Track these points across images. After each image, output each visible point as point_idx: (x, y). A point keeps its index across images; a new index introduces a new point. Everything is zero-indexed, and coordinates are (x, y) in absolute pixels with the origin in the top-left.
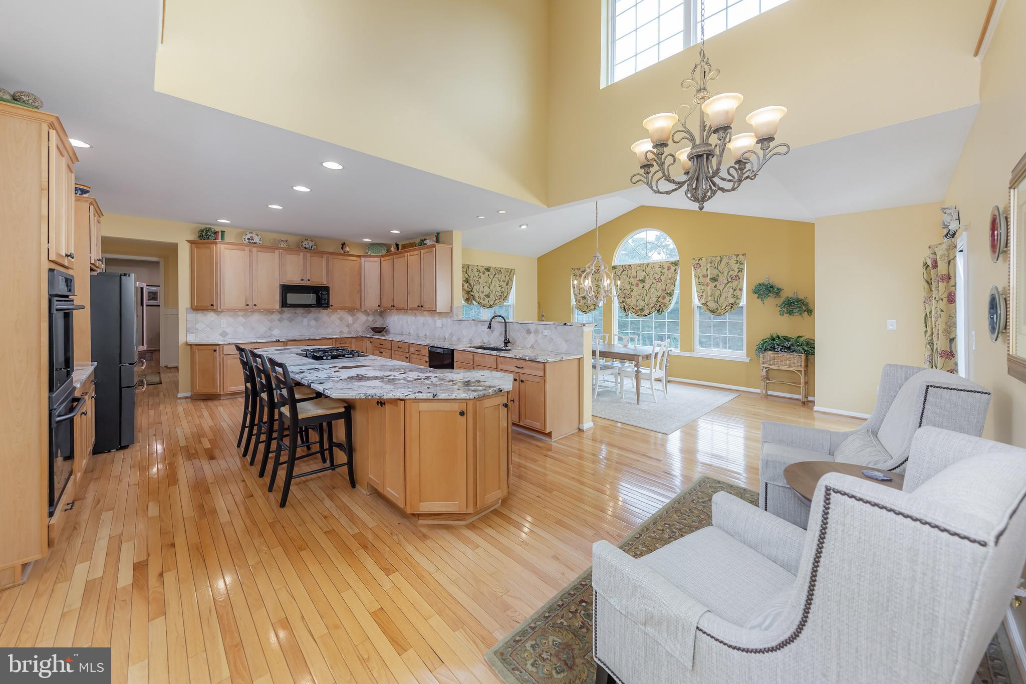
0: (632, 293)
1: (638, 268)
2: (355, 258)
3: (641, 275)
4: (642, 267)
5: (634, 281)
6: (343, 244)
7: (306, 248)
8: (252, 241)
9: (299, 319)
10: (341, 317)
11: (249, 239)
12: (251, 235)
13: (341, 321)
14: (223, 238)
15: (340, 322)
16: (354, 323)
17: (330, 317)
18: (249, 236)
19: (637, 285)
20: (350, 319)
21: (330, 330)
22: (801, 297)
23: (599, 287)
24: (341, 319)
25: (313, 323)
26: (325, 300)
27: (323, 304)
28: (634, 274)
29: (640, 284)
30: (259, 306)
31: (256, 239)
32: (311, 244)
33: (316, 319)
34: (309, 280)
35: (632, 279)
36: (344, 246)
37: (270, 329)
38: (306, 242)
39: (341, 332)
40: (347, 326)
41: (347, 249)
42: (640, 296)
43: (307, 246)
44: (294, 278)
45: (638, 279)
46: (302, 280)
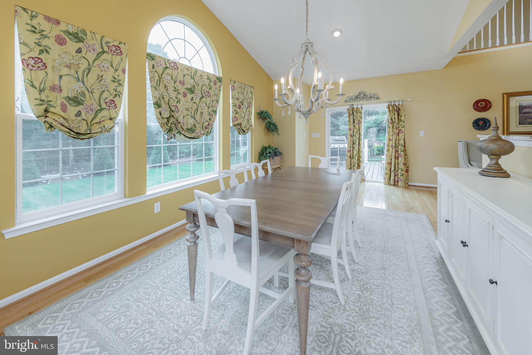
0: (178, 105)
1: (186, 72)
3: (189, 82)
4: (190, 72)
5: (182, 89)
19: (185, 95)
22: (276, 124)
23: (120, 85)
28: (180, 77)
29: (188, 95)
35: (178, 83)
42: (188, 110)
45: (186, 86)
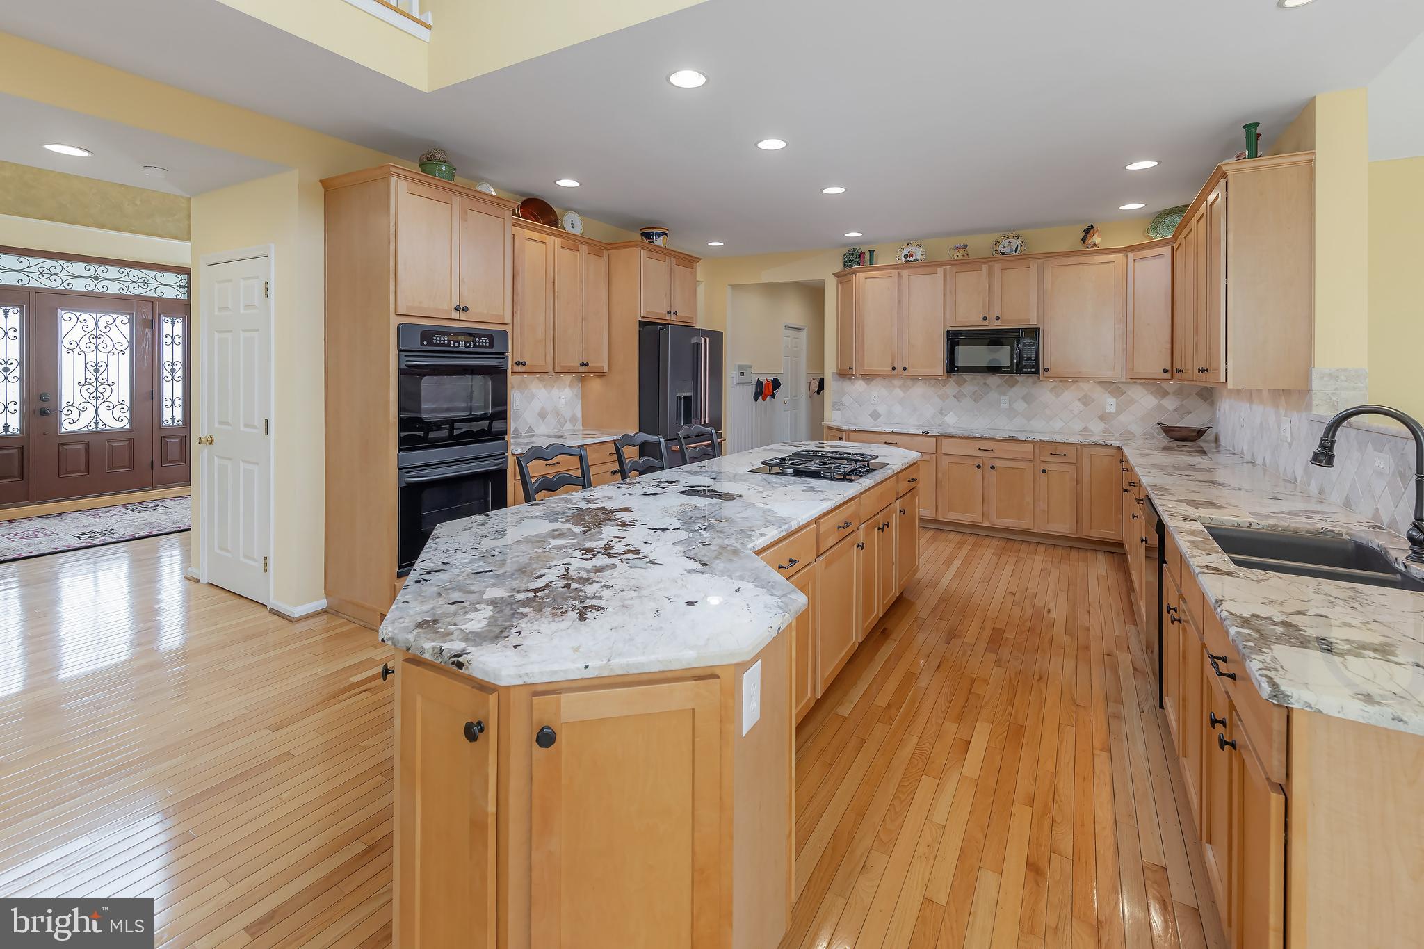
2: (1112, 257)
6: (1089, 230)
7: (1003, 254)
8: (911, 259)
9: (993, 395)
10: (1086, 396)
11: (906, 256)
12: (909, 249)
13: (1085, 404)
14: (871, 262)
15: (1082, 407)
16: (1119, 413)
17: (1057, 396)
18: (905, 252)
20: (1110, 403)
21: (1058, 425)
24: (1086, 400)
25: (1020, 406)
26: (1029, 358)
27: (1026, 367)
30: (911, 371)
31: (918, 255)
32: (1014, 243)
33: (1027, 399)
34: (998, 318)
36: (1091, 233)
37: (941, 413)
38: (1005, 243)
39: (1085, 429)
40: (1102, 418)
41: (1097, 239)
43: (1007, 250)
44: (970, 317)
46: (985, 318)
